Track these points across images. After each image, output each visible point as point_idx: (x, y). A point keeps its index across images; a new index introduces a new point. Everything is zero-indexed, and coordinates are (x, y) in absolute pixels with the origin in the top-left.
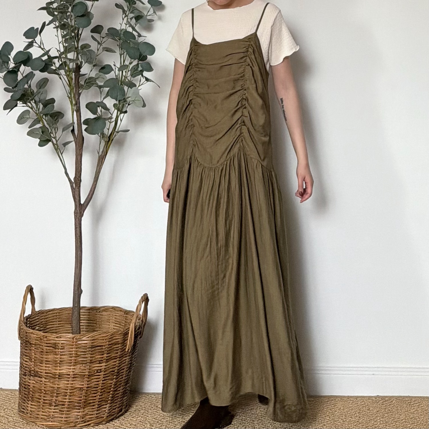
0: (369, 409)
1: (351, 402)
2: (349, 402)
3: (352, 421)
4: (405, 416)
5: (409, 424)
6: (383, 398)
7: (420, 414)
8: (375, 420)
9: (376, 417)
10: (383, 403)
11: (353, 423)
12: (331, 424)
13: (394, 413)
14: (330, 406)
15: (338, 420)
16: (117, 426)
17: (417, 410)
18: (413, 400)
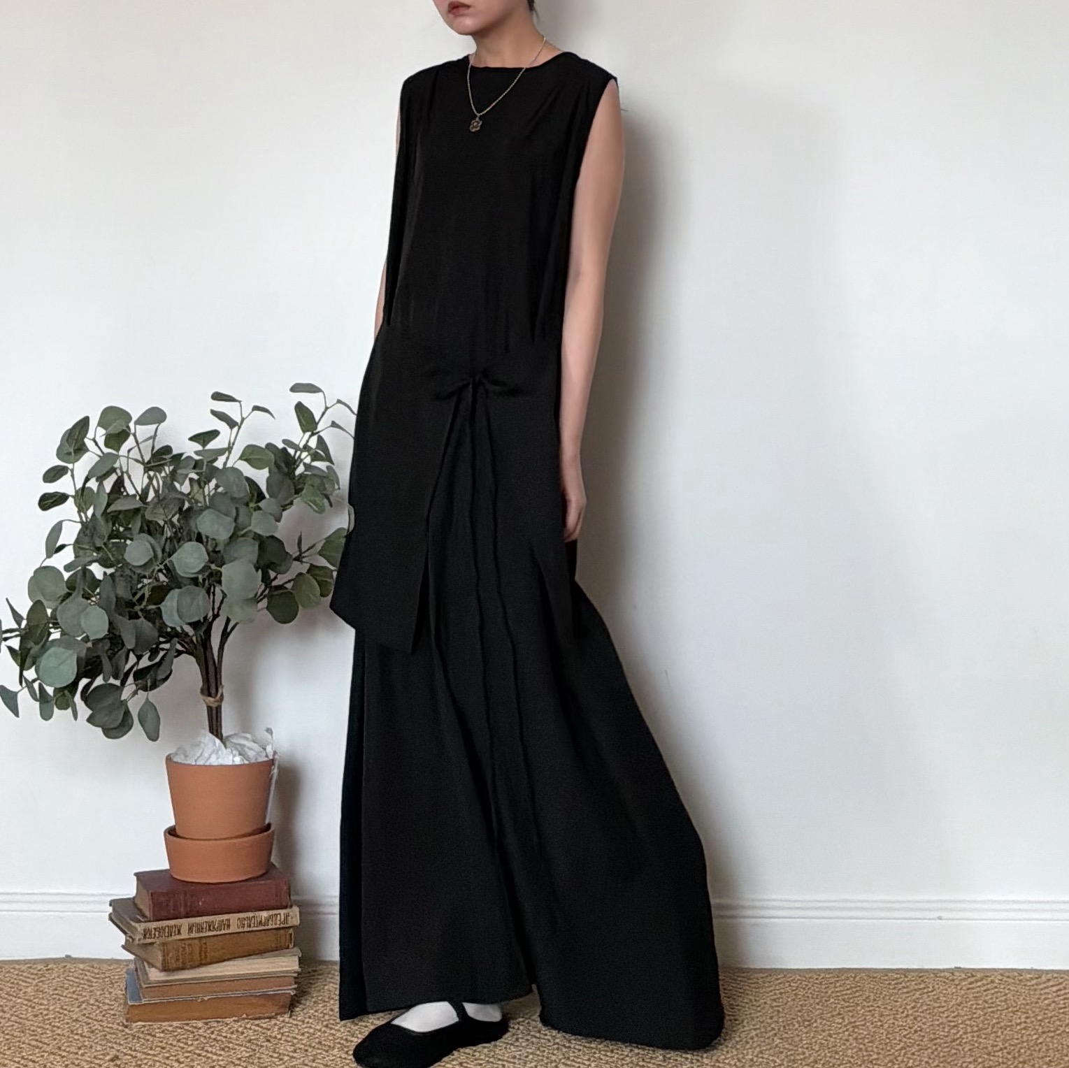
0: (938, 998)
1: (893, 983)
2: (887, 982)
3: (899, 1026)
4: (1025, 1015)
5: (1035, 1034)
6: (970, 972)
7: (1061, 1011)
8: (953, 1024)
9: (954, 1017)
10: (971, 986)
11: (900, 1030)
12: (847, 1033)
13: (999, 1008)
14: (844, 993)
15: (863, 1025)
16: (342, 1038)
17: (1054, 1002)
18: (1044, 978)
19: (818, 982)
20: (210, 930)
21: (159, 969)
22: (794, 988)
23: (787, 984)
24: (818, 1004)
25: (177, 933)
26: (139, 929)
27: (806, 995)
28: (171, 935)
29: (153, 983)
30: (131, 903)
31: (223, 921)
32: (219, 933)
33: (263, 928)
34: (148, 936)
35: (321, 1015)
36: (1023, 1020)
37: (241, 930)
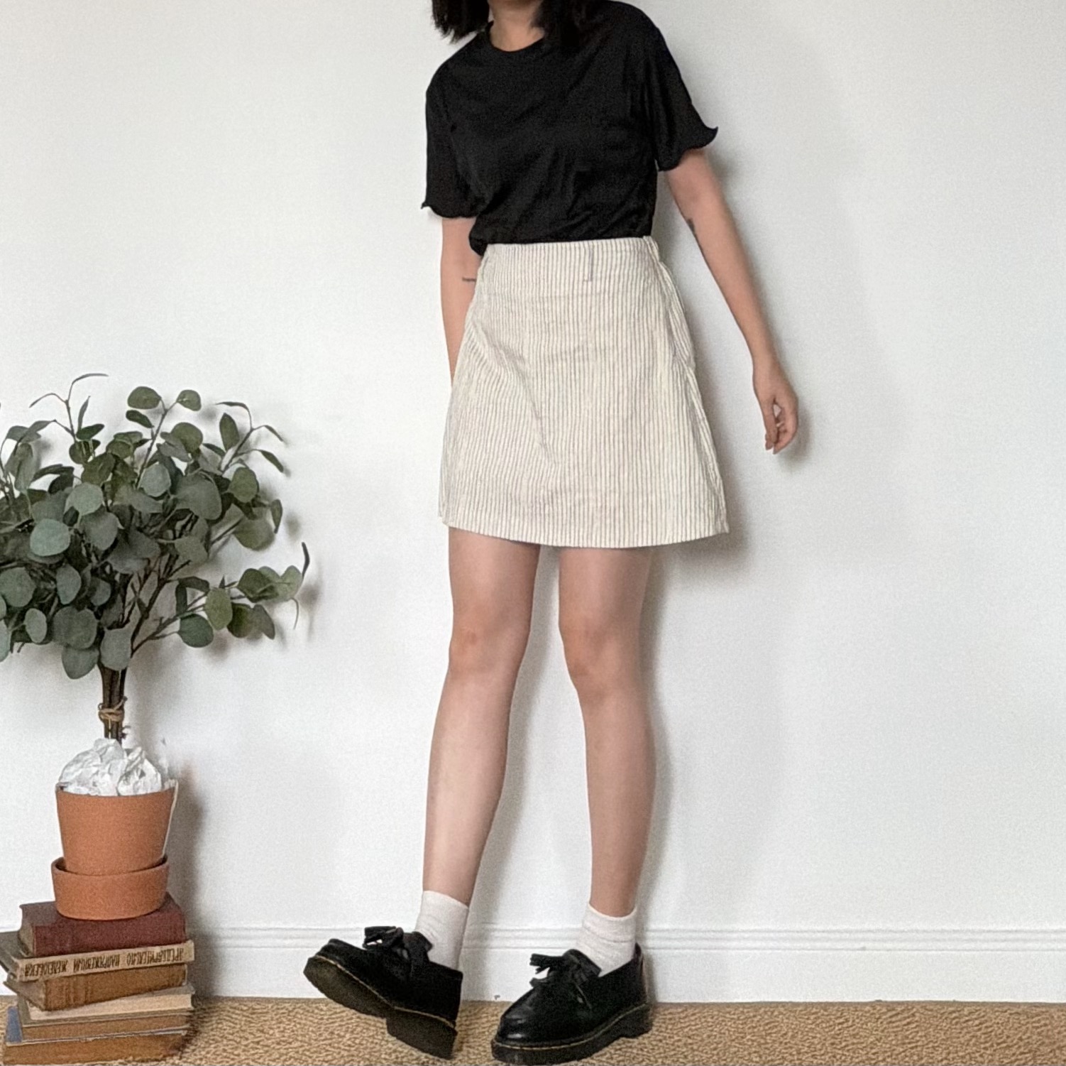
0: (858, 1034)
1: (812, 1017)
6: (891, 1006)
7: (982, 1046)
9: (874, 1054)
10: (891, 1020)
13: (919, 1043)
17: (975, 1036)
18: (966, 1012)
19: (735, 1017)
20: (97, 966)
21: (40, 1007)
22: (710, 1024)
23: (703, 1020)
24: (733, 1040)
25: (61, 969)
26: (20, 965)
27: (722, 1031)
28: (55, 973)
29: (34, 1023)
30: (15, 937)
31: (111, 957)
32: (107, 969)
33: (153, 964)
34: (30, 972)
35: (214, 1056)
36: (944, 1055)
37: (131, 966)
